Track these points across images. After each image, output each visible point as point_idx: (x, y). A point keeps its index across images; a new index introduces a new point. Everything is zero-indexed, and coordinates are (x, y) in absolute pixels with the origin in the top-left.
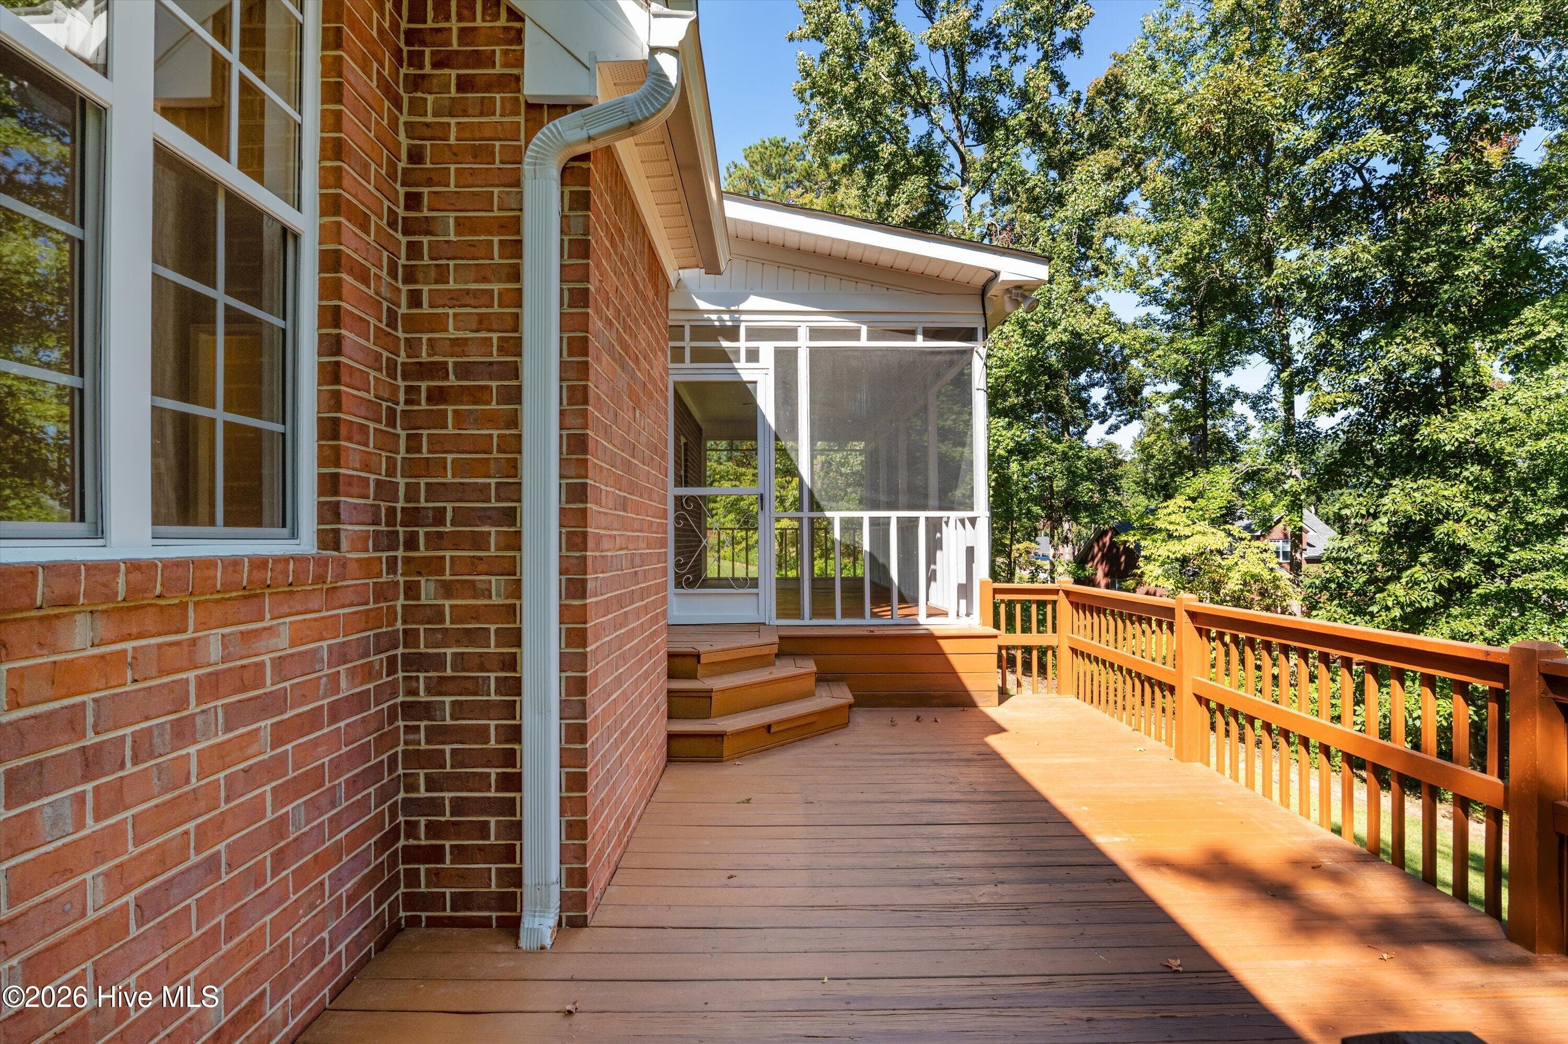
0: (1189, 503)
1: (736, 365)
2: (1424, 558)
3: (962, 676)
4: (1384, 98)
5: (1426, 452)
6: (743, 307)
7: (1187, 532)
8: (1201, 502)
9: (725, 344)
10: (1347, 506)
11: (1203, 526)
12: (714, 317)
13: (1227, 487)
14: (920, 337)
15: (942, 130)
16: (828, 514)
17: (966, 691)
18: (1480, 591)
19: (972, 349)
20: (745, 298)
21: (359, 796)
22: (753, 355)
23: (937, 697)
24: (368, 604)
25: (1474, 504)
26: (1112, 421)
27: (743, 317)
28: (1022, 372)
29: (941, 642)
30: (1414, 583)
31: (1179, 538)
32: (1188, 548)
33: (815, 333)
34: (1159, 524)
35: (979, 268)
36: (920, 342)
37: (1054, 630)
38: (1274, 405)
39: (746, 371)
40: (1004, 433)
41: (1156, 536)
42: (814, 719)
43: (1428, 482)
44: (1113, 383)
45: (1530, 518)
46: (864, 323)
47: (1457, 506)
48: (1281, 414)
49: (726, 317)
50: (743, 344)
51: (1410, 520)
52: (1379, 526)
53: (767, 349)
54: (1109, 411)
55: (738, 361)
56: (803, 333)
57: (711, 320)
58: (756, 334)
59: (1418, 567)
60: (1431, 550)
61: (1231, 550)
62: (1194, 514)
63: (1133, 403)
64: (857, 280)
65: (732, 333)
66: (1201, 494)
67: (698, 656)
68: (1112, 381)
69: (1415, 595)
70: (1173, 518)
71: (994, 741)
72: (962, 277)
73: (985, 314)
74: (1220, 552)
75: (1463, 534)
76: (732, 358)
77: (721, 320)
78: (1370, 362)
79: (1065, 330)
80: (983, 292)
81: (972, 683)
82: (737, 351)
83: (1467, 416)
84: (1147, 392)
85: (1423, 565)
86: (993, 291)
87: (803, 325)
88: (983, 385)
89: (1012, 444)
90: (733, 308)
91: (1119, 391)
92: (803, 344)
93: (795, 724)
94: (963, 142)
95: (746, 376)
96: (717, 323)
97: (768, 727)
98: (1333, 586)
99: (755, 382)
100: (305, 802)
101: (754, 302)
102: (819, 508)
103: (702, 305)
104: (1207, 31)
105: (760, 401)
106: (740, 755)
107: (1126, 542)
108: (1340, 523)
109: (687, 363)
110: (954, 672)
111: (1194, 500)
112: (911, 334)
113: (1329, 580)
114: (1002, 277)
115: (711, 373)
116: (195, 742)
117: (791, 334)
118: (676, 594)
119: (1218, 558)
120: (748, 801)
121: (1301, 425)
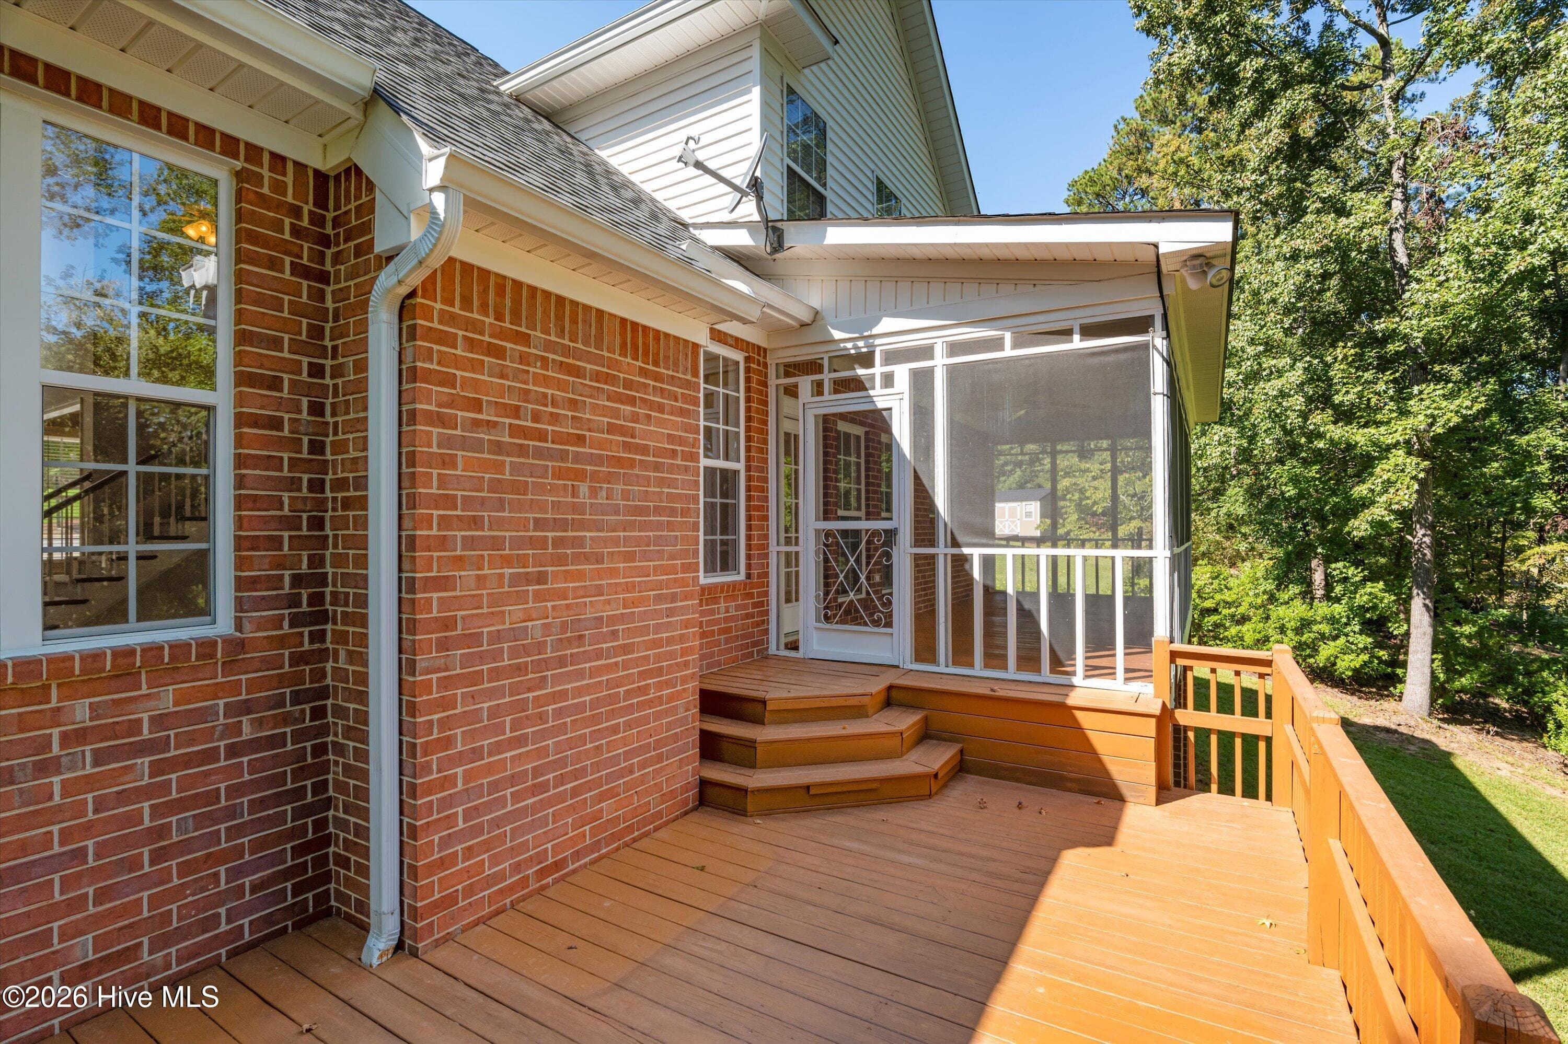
1: (872, 393)
3: (1105, 758)
6: (876, 331)
9: (861, 372)
12: (849, 345)
14: (1076, 337)
15: (1346, 14)
16: (966, 551)
17: (1109, 778)
19: (1148, 343)
20: (877, 321)
21: (271, 812)
22: (888, 380)
24: (282, 667)
27: (878, 342)
28: (1471, 319)
29: (1079, 714)
33: (954, 348)
35: (1130, 244)
36: (1076, 343)
37: (1269, 715)
39: (881, 398)
40: (1444, 403)
42: (874, 785)
46: (1007, 329)
49: (861, 344)
50: (878, 370)
53: (902, 372)
55: (873, 388)
56: (939, 350)
57: (846, 349)
58: (893, 357)
64: (997, 282)
65: (867, 360)
67: (764, 702)
73: (1163, 296)
76: (867, 386)
77: (856, 347)
79: (1542, 249)
80: (1159, 269)
81: (1119, 771)
82: (872, 377)
87: (940, 341)
88: (1161, 389)
89: (1456, 420)
90: (866, 334)
92: (940, 362)
93: (844, 789)
94: (1384, 19)
95: (881, 404)
96: (853, 352)
97: (808, 788)
99: (890, 409)
100: (194, 816)
101: (887, 324)
102: (955, 544)
103: (837, 335)
105: (895, 431)
106: (768, 813)
109: (827, 396)
110: (1094, 753)
112: (1065, 334)
114: (1162, 249)
115: (848, 403)
116: (60, 773)
117: (926, 352)
118: (817, 629)
120: (702, 869)
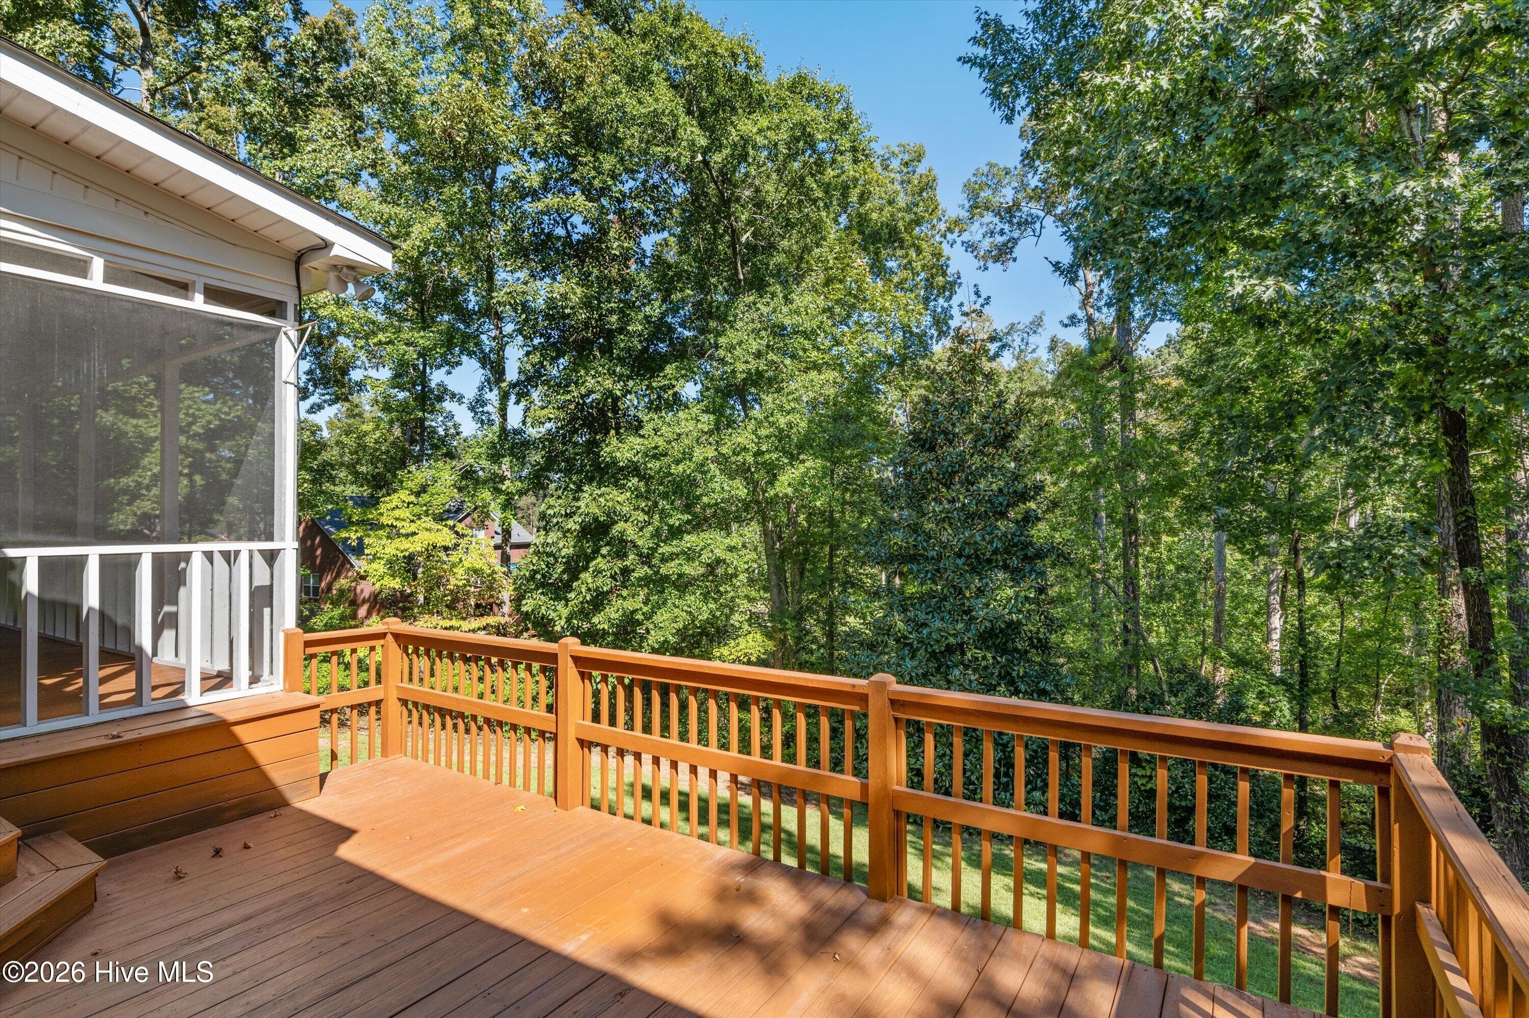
0: (412, 498)
2: (604, 551)
3: (269, 768)
4: (593, 173)
5: (608, 465)
7: (413, 528)
8: (425, 497)
10: (550, 507)
11: (428, 522)
13: (449, 483)
14: (199, 297)
17: (274, 787)
18: (636, 575)
19: (278, 329)
23: (232, 808)
25: (636, 509)
26: (314, 399)
29: (237, 729)
30: (598, 572)
31: (407, 536)
32: (414, 546)
34: (385, 520)
35: (305, 231)
36: (198, 303)
38: (489, 408)
41: (381, 532)
43: (608, 490)
44: (317, 358)
45: (671, 522)
46: (99, 253)
47: (625, 509)
48: (496, 417)
51: (596, 519)
52: (572, 525)
54: (311, 389)
59: (599, 559)
60: (607, 544)
61: (457, 545)
62: (417, 510)
63: (339, 383)
66: (423, 489)
68: (317, 356)
69: (599, 582)
70: (397, 513)
71: (346, 851)
72: (273, 233)
73: (299, 288)
74: (446, 549)
75: (631, 532)
78: (572, 387)
80: (299, 260)
81: (283, 775)
83: (635, 441)
84: (356, 375)
85: (604, 556)
86: (315, 263)
88: (292, 378)
91: (324, 367)
98: (538, 576)
104: (447, 35)
107: (347, 539)
108: (546, 524)
110: (255, 767)
111: (418, 494)
112: (183, 288)
113: (536, 572)
114: (336, 251)
119: (442, 555)
121: (517, 432)
